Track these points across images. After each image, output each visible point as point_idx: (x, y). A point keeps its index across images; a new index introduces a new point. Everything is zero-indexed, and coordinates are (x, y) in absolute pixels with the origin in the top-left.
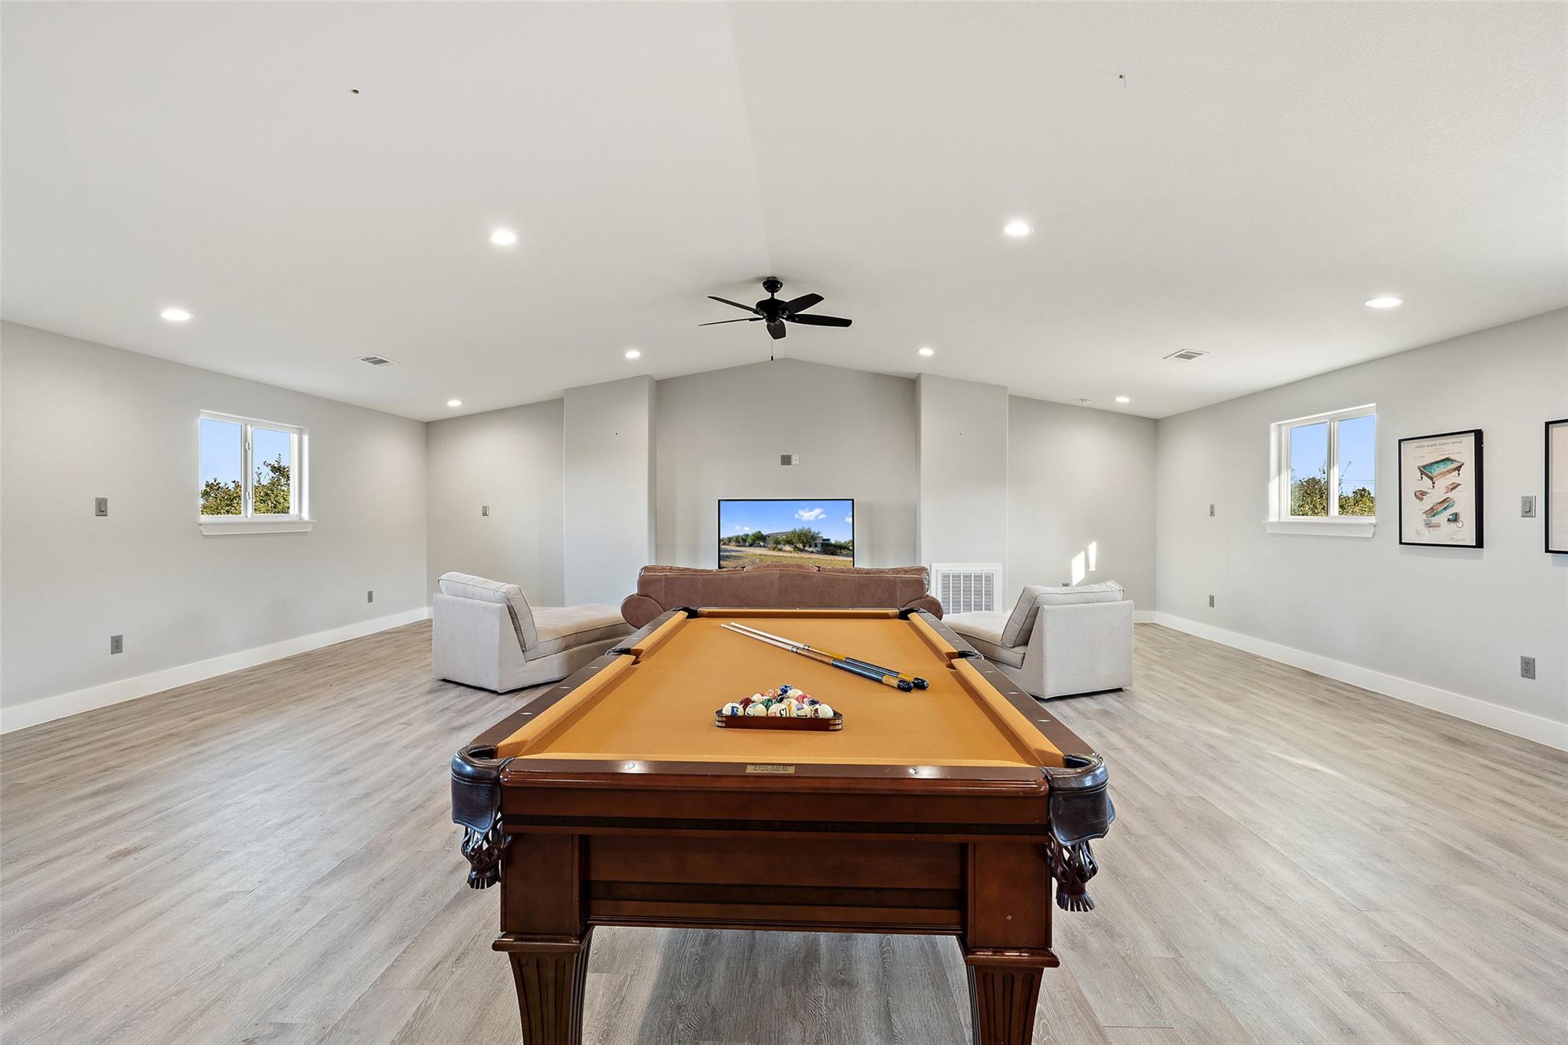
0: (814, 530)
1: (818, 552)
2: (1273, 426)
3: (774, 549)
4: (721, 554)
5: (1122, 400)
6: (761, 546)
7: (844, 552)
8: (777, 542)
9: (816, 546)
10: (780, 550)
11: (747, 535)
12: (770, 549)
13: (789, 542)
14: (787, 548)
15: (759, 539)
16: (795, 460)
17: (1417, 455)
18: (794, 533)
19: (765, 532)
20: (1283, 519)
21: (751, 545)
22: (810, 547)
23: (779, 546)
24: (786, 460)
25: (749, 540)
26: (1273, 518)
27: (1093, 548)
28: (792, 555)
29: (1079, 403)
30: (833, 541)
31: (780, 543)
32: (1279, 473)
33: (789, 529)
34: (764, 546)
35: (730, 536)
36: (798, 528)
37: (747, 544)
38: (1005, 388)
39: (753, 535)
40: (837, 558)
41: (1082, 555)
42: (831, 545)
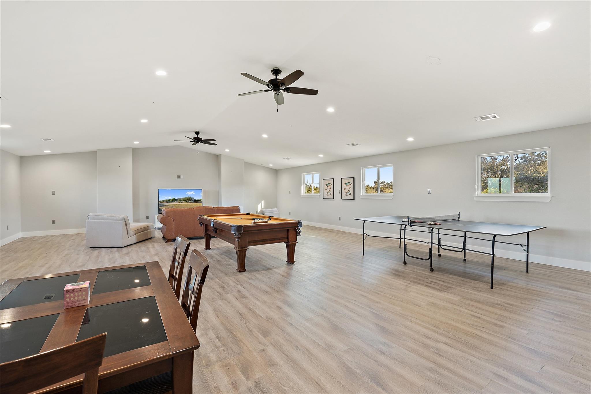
0: (192, 197)
1: (193, 202)
2: (302, 174)
3: (179, 202)
4: (159, 205)
5: (271, 165)
6: (175, 202)
7: (200, 202)
8: (180, 201)
9: (192, 201)
10: (181, 203)
11: (170, 199)
12: (178, 203)
13: (184, 200)
14: (184, 202)
15: (174, 200)
16: (181, 177)
17: (326, 182)
18: (186, 198)
19: (176, 198)
20: (304, 194)
21: (171, 202)
22: (191, 201)
23: (181, 202)
24: (179, 177)
25: (171, 201)
26: (302, 194)
27: (263, 202)
28: (185, 203)
29: (261, 165)
30: (197, 199)
31: (181, 201)
32: (303, 184)
33: (184, 197)
34: (176, 202)
35: (164, 200)
36: (187, 196)
37: (170, 202)
38: (243, 160)
39: (172, 199)
40: (198, 203)
41: (260, 204)
42: (196, 200)
